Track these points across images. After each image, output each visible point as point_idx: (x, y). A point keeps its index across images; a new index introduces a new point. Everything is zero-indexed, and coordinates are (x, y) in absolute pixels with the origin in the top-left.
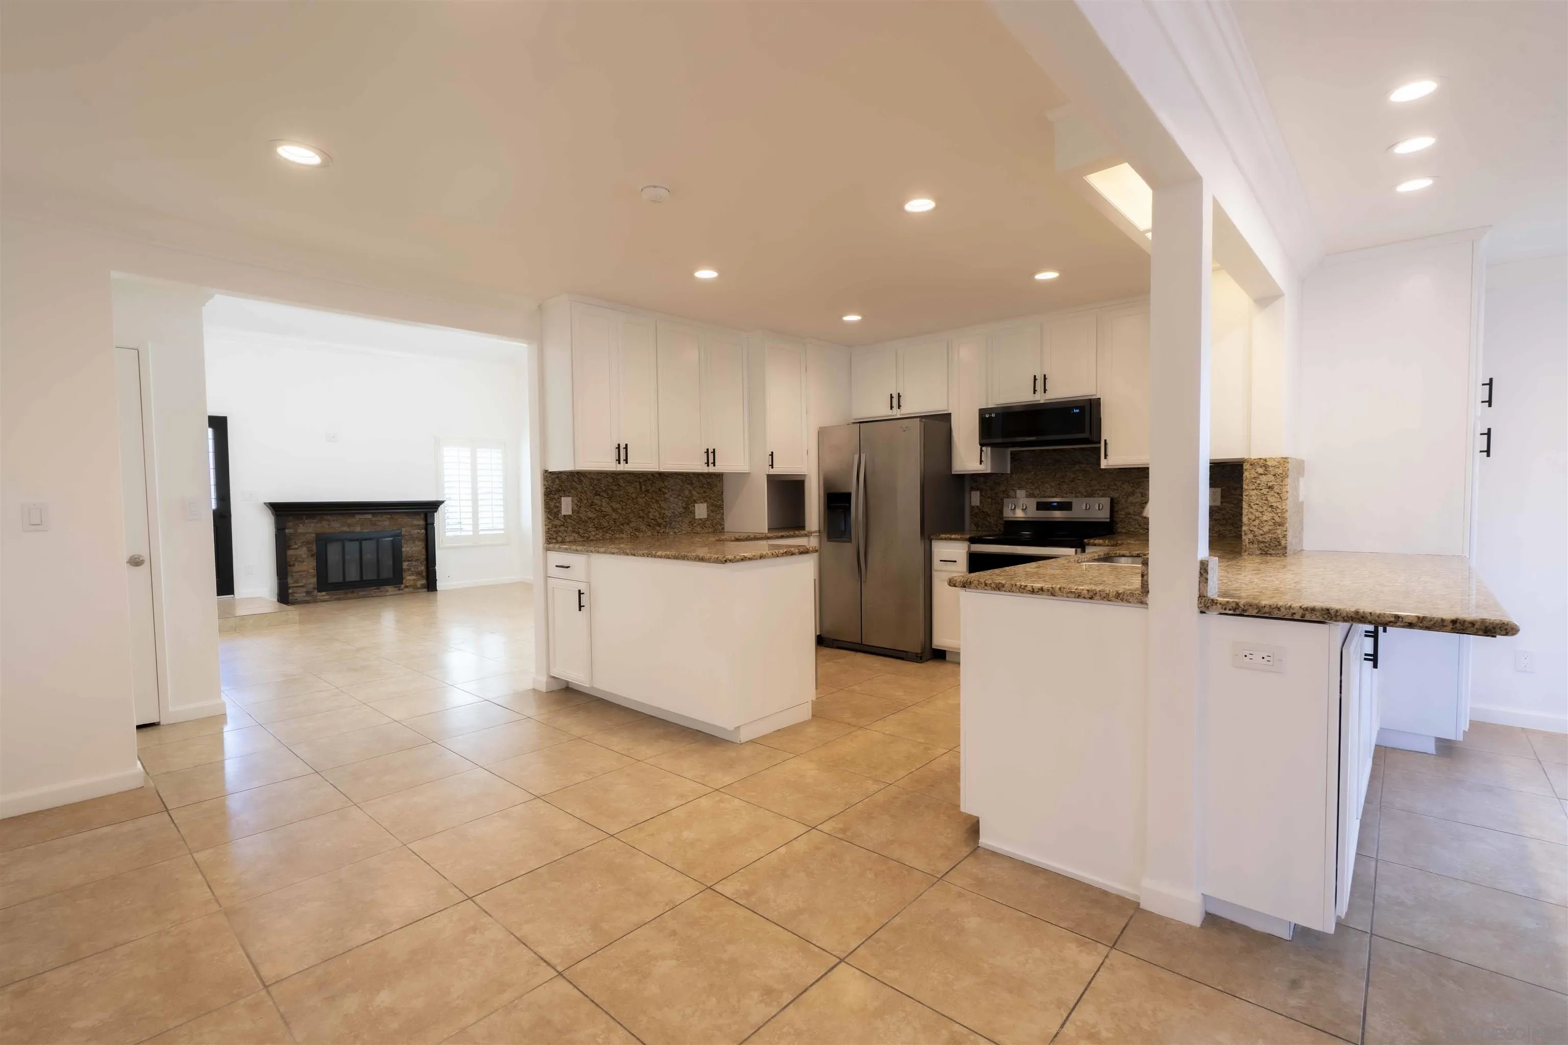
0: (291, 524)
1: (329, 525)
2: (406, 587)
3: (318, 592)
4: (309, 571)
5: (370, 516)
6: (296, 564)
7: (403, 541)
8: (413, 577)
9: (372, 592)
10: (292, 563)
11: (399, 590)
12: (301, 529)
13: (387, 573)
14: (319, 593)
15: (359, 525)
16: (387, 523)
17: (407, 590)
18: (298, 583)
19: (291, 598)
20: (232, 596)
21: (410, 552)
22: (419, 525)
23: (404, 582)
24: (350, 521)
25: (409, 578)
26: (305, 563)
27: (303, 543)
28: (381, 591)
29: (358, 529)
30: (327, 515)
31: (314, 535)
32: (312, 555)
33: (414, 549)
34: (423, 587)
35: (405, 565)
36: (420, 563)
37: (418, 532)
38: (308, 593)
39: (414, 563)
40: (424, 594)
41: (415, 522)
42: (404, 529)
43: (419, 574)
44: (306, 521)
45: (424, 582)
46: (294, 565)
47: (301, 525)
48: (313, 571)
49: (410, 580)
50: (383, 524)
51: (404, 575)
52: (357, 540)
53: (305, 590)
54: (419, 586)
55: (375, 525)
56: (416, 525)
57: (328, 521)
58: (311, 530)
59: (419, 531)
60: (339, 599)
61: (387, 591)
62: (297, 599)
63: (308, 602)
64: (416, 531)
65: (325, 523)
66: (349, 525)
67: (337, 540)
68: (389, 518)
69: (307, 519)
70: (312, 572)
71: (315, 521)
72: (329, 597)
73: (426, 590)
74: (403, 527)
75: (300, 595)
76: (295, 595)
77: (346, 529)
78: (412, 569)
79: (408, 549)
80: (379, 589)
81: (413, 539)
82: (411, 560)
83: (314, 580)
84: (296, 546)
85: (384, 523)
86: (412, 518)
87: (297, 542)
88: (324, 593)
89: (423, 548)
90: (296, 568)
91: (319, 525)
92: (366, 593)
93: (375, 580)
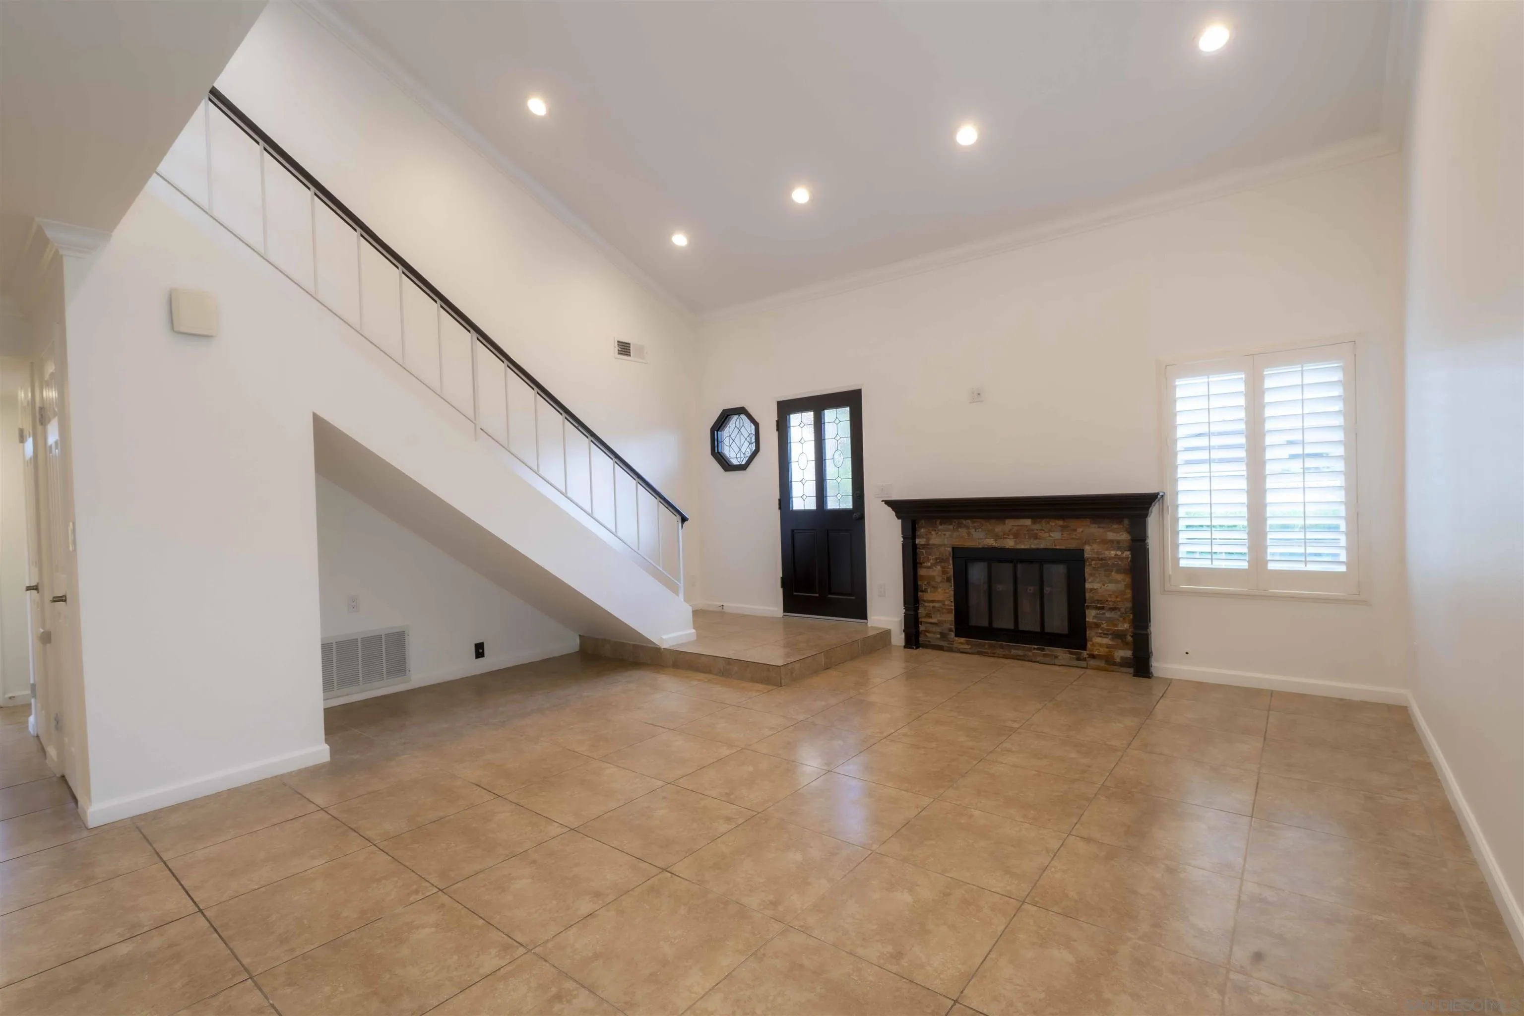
0: (922, 530)
1: (969, 534)
2: (1093, 656)
3: (956, 636)
4: (944, 601)
5: (1028, 522)
6: (929, 590)
7: (1087, 570)
8: (1106, 641)
9: (1030, 654)
10: (924, 587)
11: (1078, 659)
12: (935, 540)
13: (1057, 623)
14: (957, 638)
15: (1011, 537)
16: (1057, 535)
17: (1093, 662)
18: (931, 617)
19: (922, 639)
20: (865, 621)
21: (1100, 591)
22: (1118, 542)
23: (1089, 645)
24: (999, 529)
25: (1099, 640)
26: (939, 590)
27: (936, 559)
28: (1045, 656)
29: (1010, 543)
30: (966, 518)
31: (950, 549)
32: (948, 580)
33: (1111, 587)
34: (1124, 663)
35: (1091, 615)
36: (1121, 617)
37: (1116, 555)
38: (943, 636)
39: (1108, 615)
40: (1125, 681)
41: (1111, 536)
42: (1087, 548)
43: (1119, 636)
44: (940, 527)
45: (1128, 653)
46: (925, 591)
47: (933, 533)
48: (950, 604)
49: (1101, 645)
50: (1050, 536)
51: (1088, 633)
52: (1011, 562)
53: (938, 629)
54: (1118, 660)
55: (1036, 537)
56: (1112, 541)
57: (967, 527)
58: (946, 542)
59: (1119, 553)
60: (980, 653)
61: (1056, 657)
62: (929, 642)
63: (940, 648)
64: (1113, 553)
65: (963, 532)
66: (997, 537)
67: (981, 559)
68: (1062, 527)
69: (941, 524)
70: (948, 605)
71: (951, 527)
72: (970, 646)
73: (1131, 670)
74: (1085, 543)
75: (933, 637)
76: (927, 634)
77: (991, 542)
78: (1104, 626)
79: (1096, 586)
80: (1043, 650)
81: (1105, 565)
82: (1102, 608)
83: (951, 617)
84: (929, 564)
85: (1052, 534)
86: (1103, 528)
87: (930, 557)
88: (963, 640)
89: (1126, 586)
90: (928, 596)
91: (955, 534)
92: (1020, 653)
93: (1036, 633)
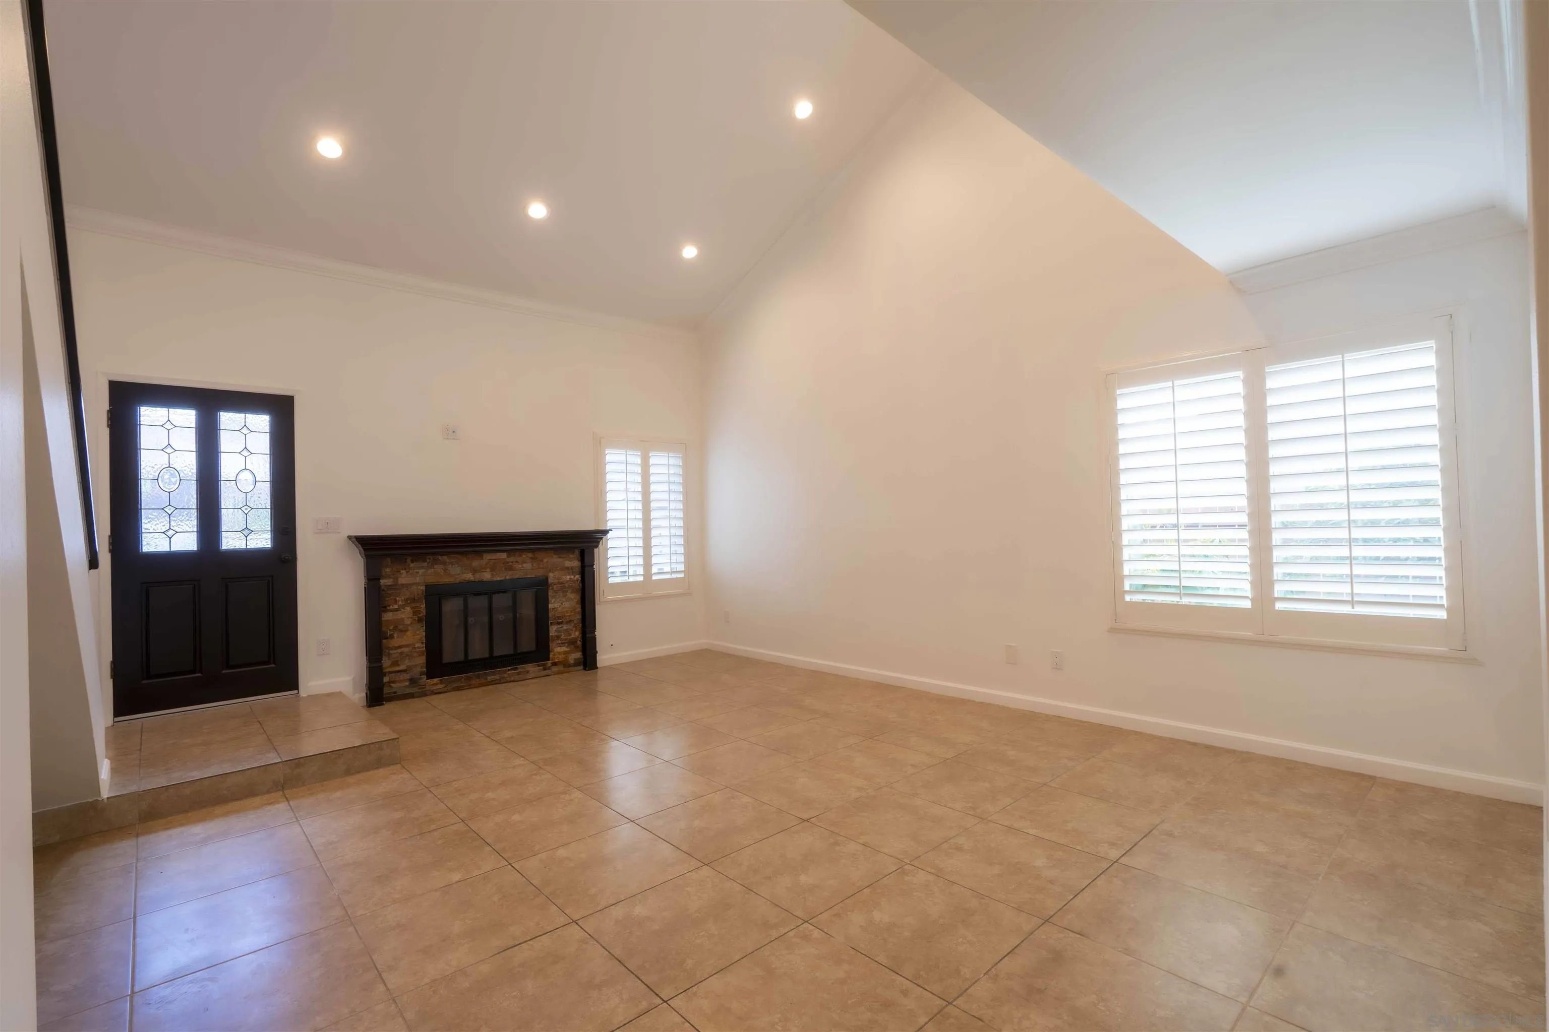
0: (388, 570)
1: (445, 570)
2: (555, 664)
3: (427, 679)
4: (414, 644)
5: (503, 556)
6: (395, 635)
7: (550, 593)
8: (564, 649)
9: (506, 675)
10: (389, 633)
11: (545, 669)
12: (404, 578)
13: (527, 643)
14: (429, 681)
15: (488, 570)
16: (528, 566)
17: (555, 669)
18: (398, 665)
19: (386, 690)
20: (296, 692)
21: (560, 609)
22: (572, 568)
23: (551, 656)
24: (476, 563)
25: (559, 649)
26: (408, 633)
27: (406, 600)
28: (519, 674)
29: (487, 576)
30: (442, 554)
31: (423, 588)
32: (420, 620)
33: (567, 604)
34: (576, 664)
35: (553, 630)
36: (574, 627)
37: (570, 579)
38: (413, 681)
39: (565, 627)
40: (580, 676)
41: (568, 564)
42: (551, 575)
43: (572, 642)
44: (412, 565)
45: (578, 655)
46: (392, 637)
47: (403, 572)
48: (421, 646)
49: (559, 653)
50: (523, 567)
51: (550, 645)
52: (486, 594)
53: (407, 676)
54: (572, 662)
55: (511, 569)
56: (568, 568)
57: (444, 563)
58: (418, 580)
59: (572, 577)
60: (458, 689)
61: (528, 672)
62: (395, 693)
63: (411, 696)
64: (568, 577)
65: (439, 568)
66: (475, 571)
67: (456, 595)
68: (532, 558)
69: (412, 561)
70: (418, 647)
71: (426, 564)
72: (444, 685)
73: (582, 667)
74: (550, 571)
75: (400, 685)
76: (392, 685)
77: (469, 576)
78: (562, 637)
79: (556, 605)
80: (515, 669)
81: (563, 588)
82: (561, 623)
83: (422, 660)
84: (396, 607)
85: (524, 565)
86: (562, 558)
87: (398, 598)
88: (436, 680)
89: (577, 603)
90: (396, 641)
91: (430, 571)
92: (497, 677)
93: (511, 655)
